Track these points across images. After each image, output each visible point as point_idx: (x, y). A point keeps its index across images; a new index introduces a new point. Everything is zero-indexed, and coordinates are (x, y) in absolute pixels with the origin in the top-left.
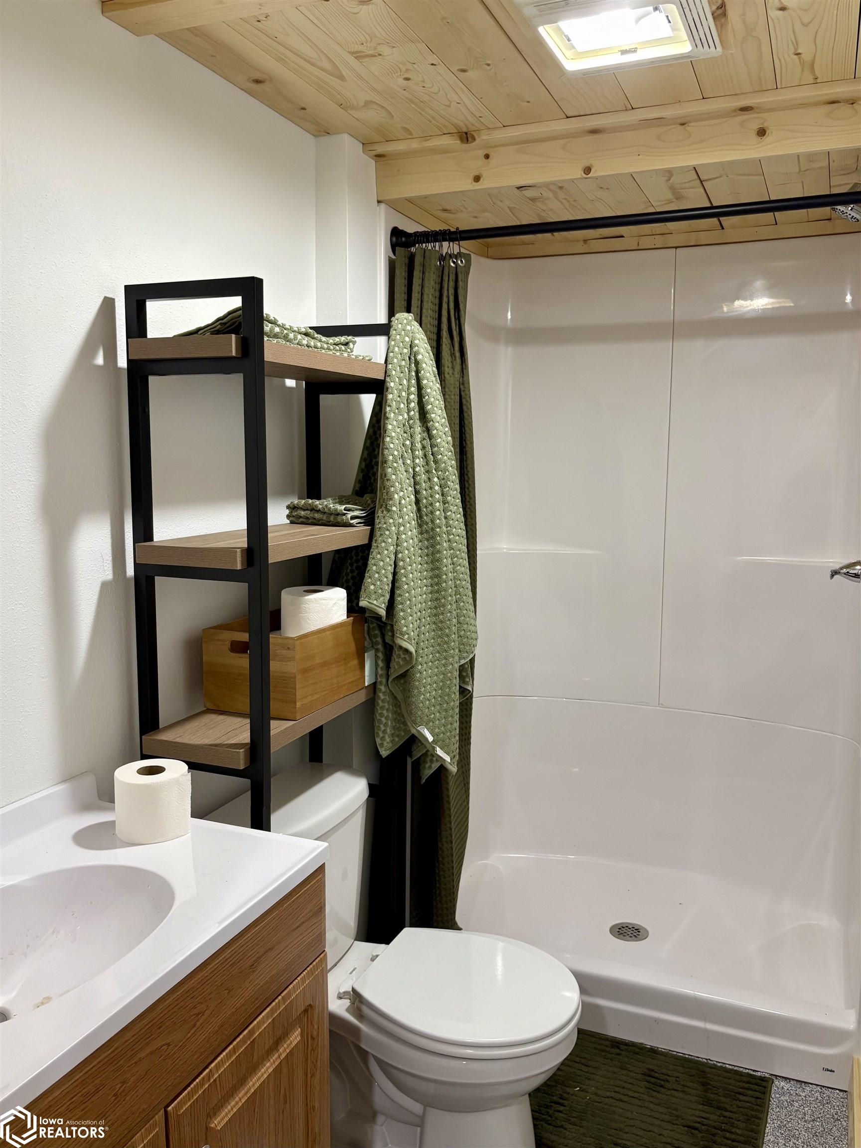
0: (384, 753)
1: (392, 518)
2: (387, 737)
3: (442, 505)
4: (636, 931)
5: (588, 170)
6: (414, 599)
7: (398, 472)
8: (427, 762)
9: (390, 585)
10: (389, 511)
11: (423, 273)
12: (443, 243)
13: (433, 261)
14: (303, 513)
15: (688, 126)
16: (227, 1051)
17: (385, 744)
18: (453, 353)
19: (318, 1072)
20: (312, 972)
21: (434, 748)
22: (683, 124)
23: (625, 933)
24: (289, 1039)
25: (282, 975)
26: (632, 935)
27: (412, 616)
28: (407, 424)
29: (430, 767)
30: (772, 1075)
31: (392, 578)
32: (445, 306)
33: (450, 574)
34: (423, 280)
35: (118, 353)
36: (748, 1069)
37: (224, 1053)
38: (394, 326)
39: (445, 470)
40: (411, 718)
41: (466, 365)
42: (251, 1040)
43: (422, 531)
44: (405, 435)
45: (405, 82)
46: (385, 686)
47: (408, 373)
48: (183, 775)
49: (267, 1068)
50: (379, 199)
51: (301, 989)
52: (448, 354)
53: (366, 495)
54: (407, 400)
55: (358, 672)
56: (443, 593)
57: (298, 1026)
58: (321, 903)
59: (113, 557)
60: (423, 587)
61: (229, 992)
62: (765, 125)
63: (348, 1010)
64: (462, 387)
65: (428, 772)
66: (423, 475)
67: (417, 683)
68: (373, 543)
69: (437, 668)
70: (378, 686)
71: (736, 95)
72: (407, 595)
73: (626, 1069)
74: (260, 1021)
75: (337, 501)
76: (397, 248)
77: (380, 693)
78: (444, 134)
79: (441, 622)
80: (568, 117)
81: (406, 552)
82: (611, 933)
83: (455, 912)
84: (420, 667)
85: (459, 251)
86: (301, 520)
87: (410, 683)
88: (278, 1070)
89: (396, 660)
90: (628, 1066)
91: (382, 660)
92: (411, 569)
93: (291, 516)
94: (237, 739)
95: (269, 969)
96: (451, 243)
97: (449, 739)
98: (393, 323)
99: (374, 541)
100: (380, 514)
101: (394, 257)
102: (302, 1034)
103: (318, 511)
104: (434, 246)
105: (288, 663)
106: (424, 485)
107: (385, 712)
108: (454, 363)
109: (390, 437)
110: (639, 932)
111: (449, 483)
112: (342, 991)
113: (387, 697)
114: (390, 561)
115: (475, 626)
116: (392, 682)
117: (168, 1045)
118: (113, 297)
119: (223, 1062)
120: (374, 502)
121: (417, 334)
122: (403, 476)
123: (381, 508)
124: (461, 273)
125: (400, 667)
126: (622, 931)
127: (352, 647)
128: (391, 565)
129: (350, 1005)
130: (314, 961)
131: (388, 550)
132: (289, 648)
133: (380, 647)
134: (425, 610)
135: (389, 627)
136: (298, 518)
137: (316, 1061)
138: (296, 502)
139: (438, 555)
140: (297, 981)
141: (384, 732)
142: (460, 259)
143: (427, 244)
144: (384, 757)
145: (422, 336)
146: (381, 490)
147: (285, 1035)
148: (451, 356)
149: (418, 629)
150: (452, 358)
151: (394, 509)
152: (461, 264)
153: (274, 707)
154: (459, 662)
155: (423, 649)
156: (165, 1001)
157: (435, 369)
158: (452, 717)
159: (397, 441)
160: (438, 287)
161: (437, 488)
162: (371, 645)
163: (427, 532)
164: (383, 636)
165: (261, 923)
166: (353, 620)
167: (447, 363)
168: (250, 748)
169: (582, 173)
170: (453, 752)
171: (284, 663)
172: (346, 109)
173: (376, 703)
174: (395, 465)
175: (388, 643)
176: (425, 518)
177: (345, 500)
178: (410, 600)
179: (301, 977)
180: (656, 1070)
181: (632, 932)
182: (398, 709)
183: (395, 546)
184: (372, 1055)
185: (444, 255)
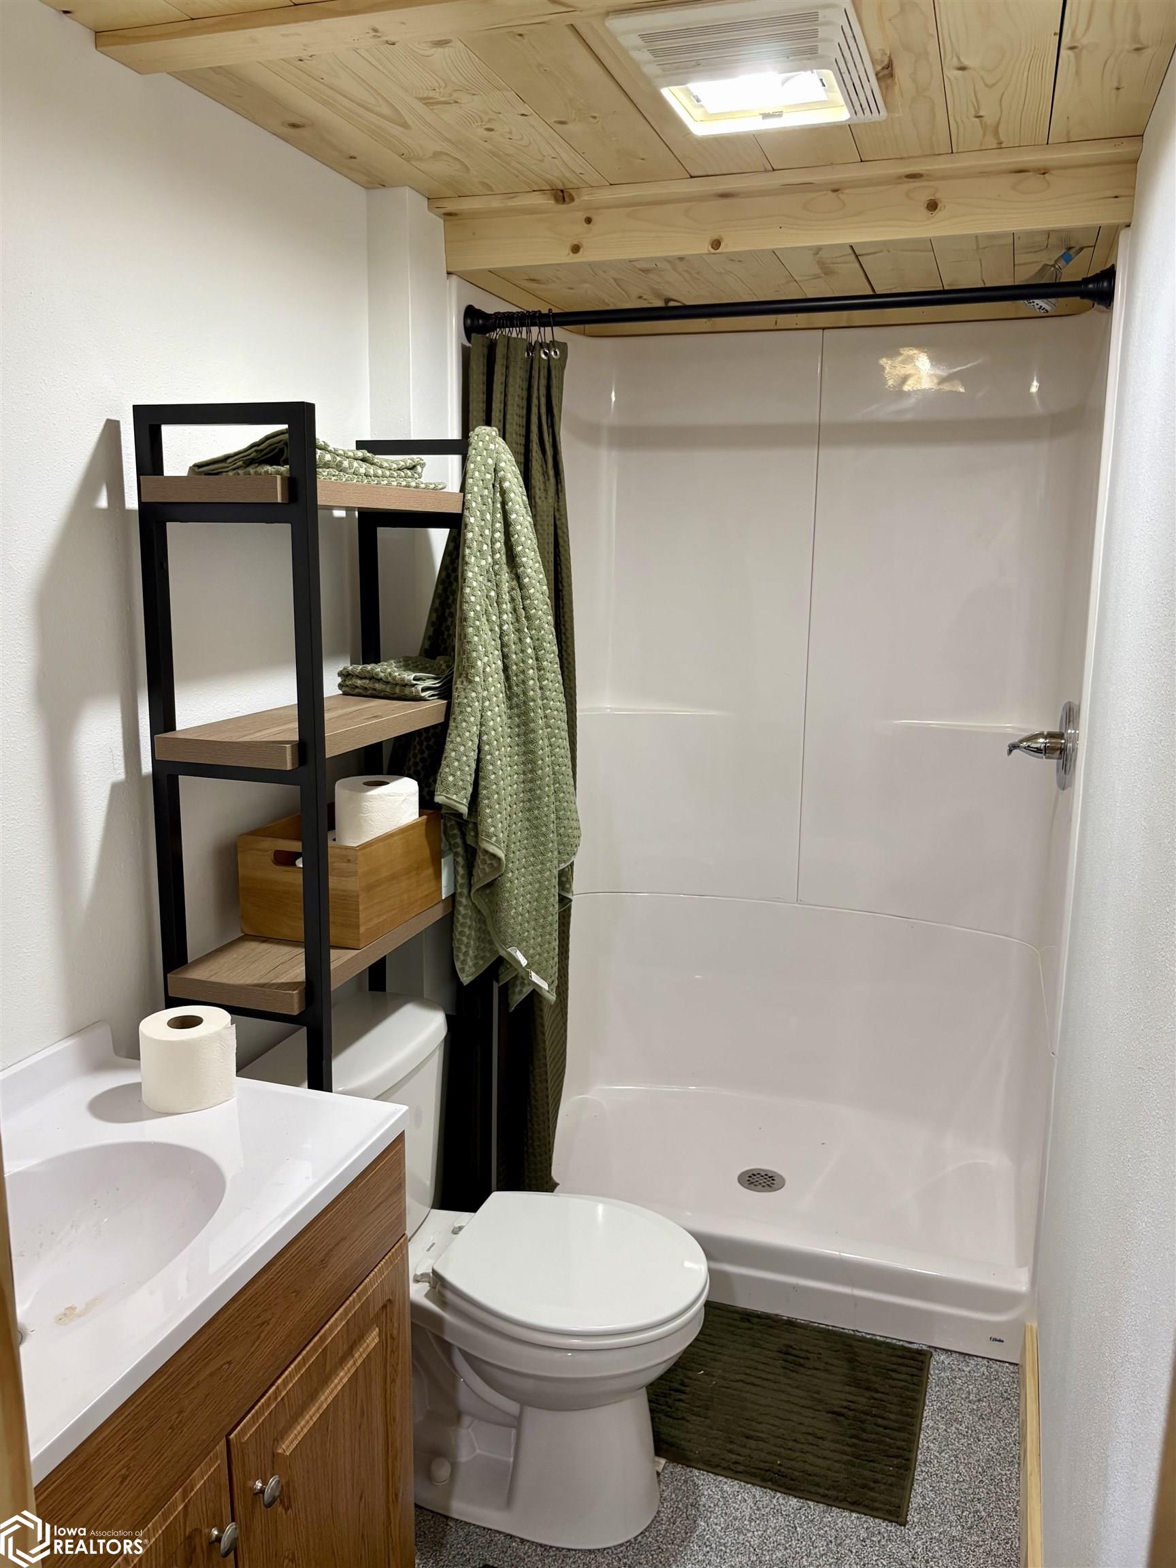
0: (466, 979)
1: (474, 691)
2: (469, 960)
3: (536, 672)
4: (770, 1179)
5: (716, 244)
6: (503, 791)
7: (481, 633)
8: (517, 986)
9: (473, 775)
10: (470, 682)
11: (507, 368)
12: (532, 328)
13: (519, 353)
14: (359, 682)
15: (843, 193)
16: (296, 1362)
17: (467, 968)
18: (546, 472)
19: (399, 1376)
20: (391, 1261)
21: (528, 973)
22: (835, 191)
23: (757, 1181)
24: (365, 1341)
25: (357, 1268)
26: (765, 1184)
27: (501, 813)
28: (491, 570)
29: (521, 992)
30: (930, 1347)
31: (475, 767)
32: (534, 410)
33: (547, 759)
34: (506, 377)
35: (126, 491)
36: (903, 1341)
37: (292, 1366)
38: (473, 444)
39: (540, 628)
40: (499, 937)
41: (561, 486)
42: (323, 1347)
43: (511, 705)
44: (489, 584)
45: (486, 132)
46: (466, 898)
47: (491, 505)
48: (226, 1028)
49: (341, 1378)
50: (449, 270)
51: (379, 1282)
52: (539, 472)
53: (438, 658)
54: (491, 539)
55: (433, 883)
56: (538, 782)
57: (375, 1326)
58: (400, 1178)
59: (125, 751)
60: (513, 775)
61: (296, 1295)
62: (938, 196)
63: (427, 1296)
64: (557, 514)
65: (517, 998)
66: (513, 635)
67: (507, 895)
68: (450, 722)
69: (532, 875)
70: (458, 898)
71: (902, 158)
72: (494, 787)
73: (758, 1347)
74: (332, 1324)
75: (401, 664)
76: (473, 335)
77: (460, 906)
78: (534, 191)
79: (536, 818)
80: (692, 177)
81: (493, 733)
82: (739, 1182)
83: (551, 1165)
84: (510, 874)
85: (552, 340)
86: (357, 691)
87: (498, 895)
88: (353, 1379)
89: (481, 866)
90: (761, 1342)
91: (462, 867)
92: (499, 754)
93: (343, 686)
94: (288, 976)
95: (341, 1263)
96: (542, 329)
97: (547, 961)
98: (471, 440)
99: (452, 720)
100: (459, 685)
101: (468, 344)
102: (380, 1334)
103: (380, 680)
104: (520, 331)
105: (349, 879)
106: (514, 647)
107: (466, 930)
108: (547, 485)
109: (470, 587)
110: (773, 1180)
111: (545, 644)
112: (419, 1273)
113: (469, 911)
114: (472, 745)
115: (577, 820)
116: (475, 893)
117: (229, 1363)
118: (117, 419)
119: (292, 1375)
120: (450, 667)
121: (502, 455)
122: (487, 636)
123: (460, 677)
124: (555, 368)
125: (486, 874)
126: (753, 1179)
127: (426, 852)
128: (474, 751)
129: (430, 1290)
130: (393, 1247)
131: (470, 732)
132: (349, 861)
133: (460, 850)
134: (516, 804)
135: (470, 826)
136: (352, 688)
137: (397, 1365)
138: (350, 668)
139: (532, 736)
140: (373, 1273)
141: (466, 954)
142: (553, 349)
143: (511, 329)
144: (465, 984)
145: (509, 456)
146: (459, 654)
147: (361, 1337)
148: (543, 474)
149: (508, 828)
150: (544, 477)
151: (477, 679)
152: (554, 356)
153: (334, 933)
154: (559, 866)
155: (514, 853)
156: (225, 1312)
157: (525, 498)
158: (550, 934)
159: (479, 592)
160: (525, 385)
161: (530, 651)
162: (448, 847)
163: (518, 706)
164: (463, 836)
165: (332, 1210)
166: (427, 819)
167: (538, 483)
168: (306, 988)
169: (710, 247)
170: (551, 976)
171: (342, 878)
172: (408, 160)
173: (455, 919)
174: (478, 623)
175: (470, 846)
176: (515, 688)
177: (413, 663)
178: (498, 793)
179: (378, 1267)
180: (794, 1347)
181: (765, 1180)
182: (483, 926)
183: (479, 727)
184: (458, 1348)
185: (533, 344)
